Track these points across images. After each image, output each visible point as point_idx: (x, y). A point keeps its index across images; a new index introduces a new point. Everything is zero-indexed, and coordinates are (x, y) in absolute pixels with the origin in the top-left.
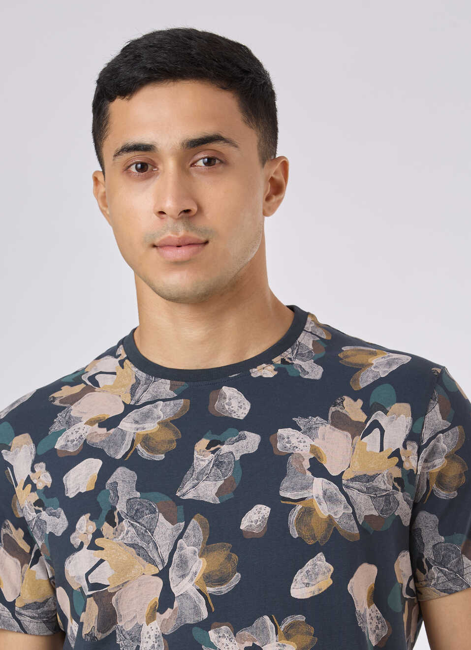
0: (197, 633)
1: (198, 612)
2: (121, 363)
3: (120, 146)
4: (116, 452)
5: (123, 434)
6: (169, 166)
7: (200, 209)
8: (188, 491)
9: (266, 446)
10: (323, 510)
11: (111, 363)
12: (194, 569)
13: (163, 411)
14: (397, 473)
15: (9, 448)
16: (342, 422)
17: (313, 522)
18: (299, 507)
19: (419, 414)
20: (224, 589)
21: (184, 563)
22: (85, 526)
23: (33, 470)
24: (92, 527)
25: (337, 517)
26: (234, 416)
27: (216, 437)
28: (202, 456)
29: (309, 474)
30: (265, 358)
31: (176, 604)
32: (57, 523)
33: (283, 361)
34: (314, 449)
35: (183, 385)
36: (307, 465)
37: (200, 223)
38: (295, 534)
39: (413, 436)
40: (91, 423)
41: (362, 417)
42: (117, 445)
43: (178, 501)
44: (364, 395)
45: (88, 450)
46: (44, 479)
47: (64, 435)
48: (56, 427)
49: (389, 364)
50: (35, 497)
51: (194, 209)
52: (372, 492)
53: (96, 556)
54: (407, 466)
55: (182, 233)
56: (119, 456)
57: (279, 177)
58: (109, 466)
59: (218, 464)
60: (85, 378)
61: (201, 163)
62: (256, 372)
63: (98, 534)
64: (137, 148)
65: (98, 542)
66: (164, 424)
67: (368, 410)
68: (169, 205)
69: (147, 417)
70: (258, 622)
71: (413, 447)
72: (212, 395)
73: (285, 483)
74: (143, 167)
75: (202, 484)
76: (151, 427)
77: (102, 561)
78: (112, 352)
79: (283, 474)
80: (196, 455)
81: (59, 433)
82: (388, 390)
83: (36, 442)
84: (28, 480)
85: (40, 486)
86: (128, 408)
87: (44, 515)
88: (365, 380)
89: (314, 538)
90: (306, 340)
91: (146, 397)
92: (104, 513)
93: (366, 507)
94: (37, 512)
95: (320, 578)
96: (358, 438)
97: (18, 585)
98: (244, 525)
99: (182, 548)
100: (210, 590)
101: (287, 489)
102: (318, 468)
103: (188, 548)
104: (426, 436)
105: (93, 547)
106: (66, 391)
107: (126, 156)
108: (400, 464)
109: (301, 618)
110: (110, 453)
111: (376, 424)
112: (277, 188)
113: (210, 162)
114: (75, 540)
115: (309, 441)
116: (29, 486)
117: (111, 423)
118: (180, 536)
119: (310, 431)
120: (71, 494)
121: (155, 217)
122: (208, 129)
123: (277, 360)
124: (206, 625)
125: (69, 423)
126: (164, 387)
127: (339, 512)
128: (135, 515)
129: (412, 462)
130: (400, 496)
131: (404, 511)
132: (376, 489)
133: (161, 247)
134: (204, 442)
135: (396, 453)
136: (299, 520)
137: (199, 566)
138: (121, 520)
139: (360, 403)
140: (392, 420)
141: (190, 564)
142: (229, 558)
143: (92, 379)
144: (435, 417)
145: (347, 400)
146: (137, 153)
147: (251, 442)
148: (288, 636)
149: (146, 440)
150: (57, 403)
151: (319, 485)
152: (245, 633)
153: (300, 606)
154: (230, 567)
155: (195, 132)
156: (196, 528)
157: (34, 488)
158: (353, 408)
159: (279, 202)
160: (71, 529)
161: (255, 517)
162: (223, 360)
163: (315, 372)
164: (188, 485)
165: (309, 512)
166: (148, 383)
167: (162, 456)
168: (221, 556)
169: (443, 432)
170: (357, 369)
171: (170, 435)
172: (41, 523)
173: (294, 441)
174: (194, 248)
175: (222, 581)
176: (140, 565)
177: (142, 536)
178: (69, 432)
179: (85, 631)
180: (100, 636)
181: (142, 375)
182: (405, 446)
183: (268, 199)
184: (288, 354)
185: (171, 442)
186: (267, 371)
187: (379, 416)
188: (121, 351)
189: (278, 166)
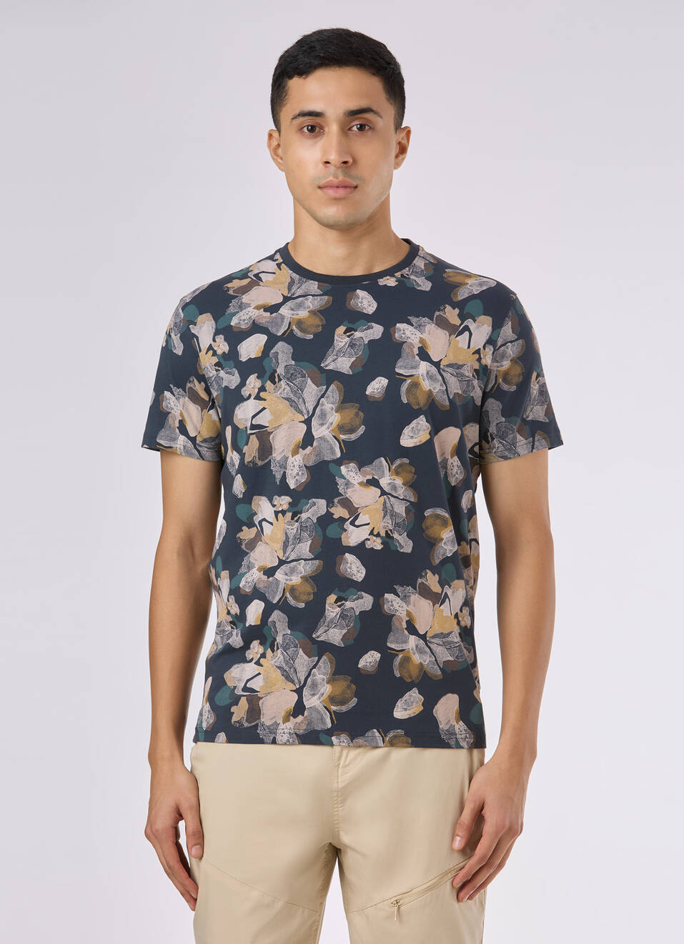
0: (332, 468)
1: (333, 452)
2: (279, 266)
3: (297, 112)
4: (278, 331)
5: (283, 318)
6: (333, 129)
7: (355, 161)
8: (330, 364)
9: (388, 335)
10: (426, 385)
11: (271, 266)
12: (330, 421)
13: (312, 303)
14: (477, 366)
15: (195, 324)
16: (443, 324)
17: (418, 392)
18: (409, 381)
19: (497, 326)
20: (353, 437)
21: (323, 415)
22: (253, 382)
23: (214, 340)
24: (258, 384)
25: (435, 392)
26: (365, 311)
27: (351, 326)
28: (341, 339)
29: (417, 358)
30: (389, 272)
31: (315, 444)
32: (232, 380)
33: (402, 275)
34: (422, 341)
35: (327, 286)
36: (416, 351)
37: (354, 172)
38: (405, 400)
39: (491, 341)
40: (258, 308)
41: (458, 322)
42: (278, 326)
43: (322, 370)
44: (461, 305)
45: (256, 328)
46: (222, 347)
47: (238, 316)
48: (231, 309)
49: (481, 285)
50: (215, 360)
51: (350, 160)
52: (459, 376)
53: (260, 404)
54: (483, 362)
55: (341, 178)
56: (280, 334)
57: (404, 142)
58: (272, 341)
59: (352, 345)
60: (251, 275)
61: (355, 128)
62: (382, 282)
63: (262, 389)
64: (311, 114)
65: (262, 394)
66: (313, 313)
67: (463, 317)
68: (333, 157)
69: (300, 306)
70: (376, 462)
71: (490, 349)
72: (349, 295)
73: (400, 363)
74: (312, 129)
75: (340, 359)
76: (303, 314)
77: (264, 409)
78: (271, 258)
79: (399, 356)
80: (336, 337)
81: (234, 314)
82: (478, 304)
83: (216, 320)
84: (210, 348)
85: (219, 352)
86: (286, 299)
87: (222, 373)
88: (462, 294)
89: (418, 404)
90: (419, 263)
91: (299, 292)
92: (268, 375)
93: (455, 387)
94: (217, 370)
95: (421, 433)
96: (453, 336)
97: (198, 425)
98: (369, 391)
99: (323, 405)
100: (342, 437)
101: (401, 367)
102: (424, 355)
103: (328, 405)
104: (500, 342)
105: (258, 398)
106: (236, 284)
107: (301, 119)
108: (479, 360)
109: (406, 461)
110: (273, 330)
111: (467, 328)
112: (403, 150)
113: (361, 128)
114: (245, 392)
115: (419, 335)
116: (211, 352)
117: (273, 309)
118: (323, 396)
119: (419, 327)
120: (244, 358)
121: (321, 166)
122: (363, 103)
123: (398, 274)
124: (339, 462)
125: (242, 307)
126: (313, 286)
127: (437, 388)
128: (290, 378)
129: (487, 360)
130: (476, 382)
131: (477, 394)
132: (463, 375)
133: (324, 188)
134: (341, 329)
135: (478, 352)
136: (408, 390)
137: (335, 418)
138: (280, 380)
139: (457, 311)
140: (478, 327)
141: (328, 416)
142: (357, 414)
143: (257, 276)
144: (507, 330)
145: (448, 308)
146: (310, 118)
147: (377, 331)
148: (397, 473)
149: (300, 323)
150: (231, 292)
151: (424, 367)
152: (367, 469)
153: (406, 452)
154: (358, 421)
155: (354, 105)
156: (334, 392)
157: (215, 354)
158: (451, 314)
159: (403, 159)
160: (243, 384)
161: (377, 386)
162: (357, 271)
163: (426, 286)
164: (329, 359)
165: (415, 385)
166: (301, 283)
167: (312, 336)
168: (351, 412)
169: (511, 342)
170: (457, 286)
171: (317, 321)
172: (219, 379)
173: (408, 333)
174: (349, 190)
175: (352, 431)
176: (291, 413)
177: (295, 393)
178: (241, 314)
179: (247, 459)
180: (260, 463)
181: (296, 277)
182: (484, 347)
183: (397, 156)
184: (406, 271)
185: (318, 326)
186: (391, 282)
187: (469, 322)
188: (278, 256)
189: (404, 134)
